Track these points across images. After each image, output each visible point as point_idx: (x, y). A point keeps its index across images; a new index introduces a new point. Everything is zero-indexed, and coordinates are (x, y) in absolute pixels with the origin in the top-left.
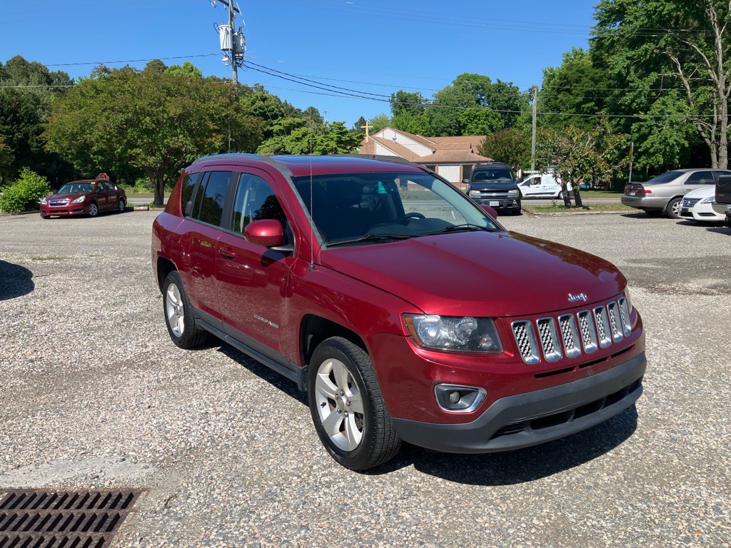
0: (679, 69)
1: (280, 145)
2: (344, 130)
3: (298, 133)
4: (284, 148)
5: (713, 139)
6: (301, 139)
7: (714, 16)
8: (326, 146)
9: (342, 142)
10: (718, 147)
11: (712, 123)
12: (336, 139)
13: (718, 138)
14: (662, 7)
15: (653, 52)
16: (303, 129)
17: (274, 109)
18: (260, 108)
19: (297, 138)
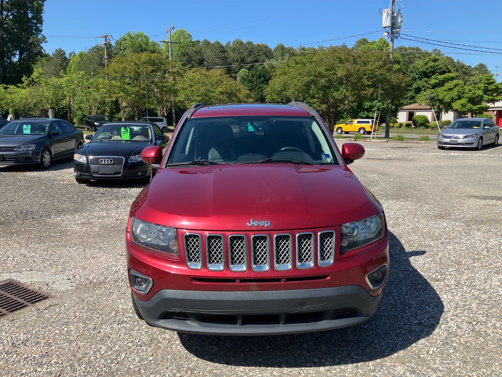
1: (434, 94)
2: (491, 81)
3: (451, 84)
4: (438, 96)
6: (452, 89)
8: (473, 93)
9: (488, 90)
12: (482, 88)
16: (455, 82)
17: (442, 67)
18: (431, 67)
19: (449, 89)
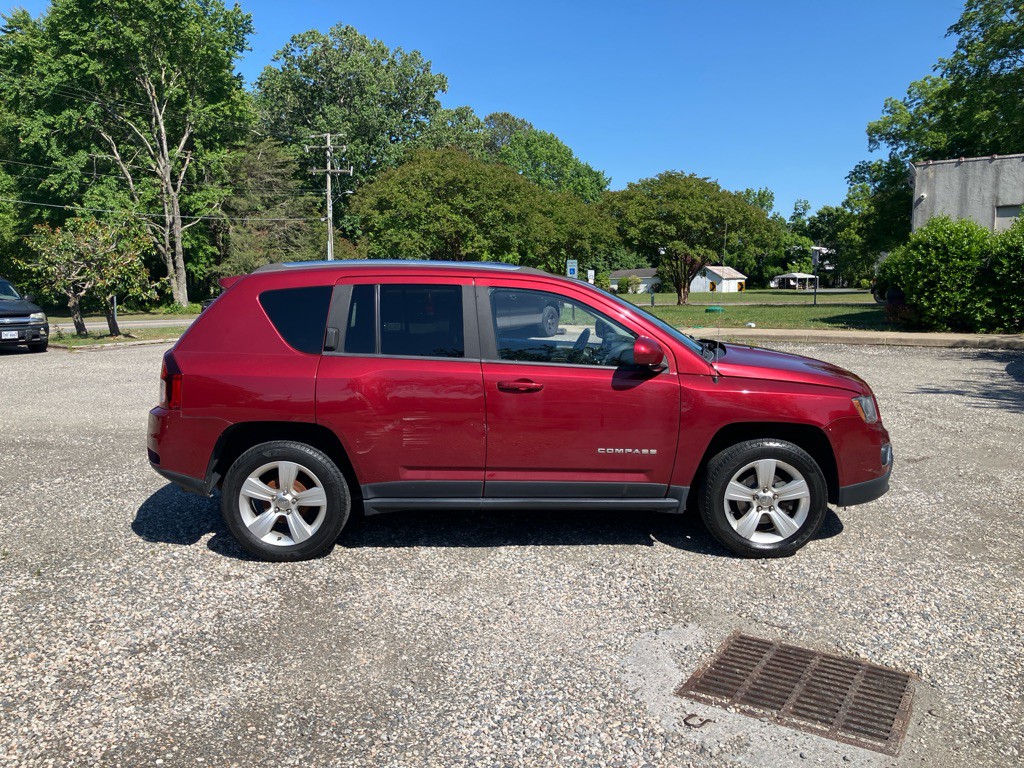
0: (115, 151)
5: (168, 245)
7: (151, 91)
10: (173, 255)
11: (164, 225)
13: (173, 244)
14: (86, 64)
15: (79, 124)
